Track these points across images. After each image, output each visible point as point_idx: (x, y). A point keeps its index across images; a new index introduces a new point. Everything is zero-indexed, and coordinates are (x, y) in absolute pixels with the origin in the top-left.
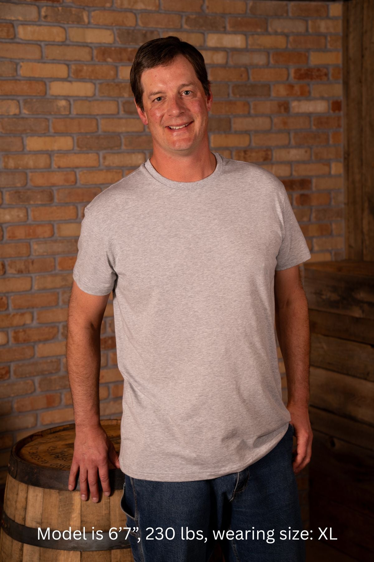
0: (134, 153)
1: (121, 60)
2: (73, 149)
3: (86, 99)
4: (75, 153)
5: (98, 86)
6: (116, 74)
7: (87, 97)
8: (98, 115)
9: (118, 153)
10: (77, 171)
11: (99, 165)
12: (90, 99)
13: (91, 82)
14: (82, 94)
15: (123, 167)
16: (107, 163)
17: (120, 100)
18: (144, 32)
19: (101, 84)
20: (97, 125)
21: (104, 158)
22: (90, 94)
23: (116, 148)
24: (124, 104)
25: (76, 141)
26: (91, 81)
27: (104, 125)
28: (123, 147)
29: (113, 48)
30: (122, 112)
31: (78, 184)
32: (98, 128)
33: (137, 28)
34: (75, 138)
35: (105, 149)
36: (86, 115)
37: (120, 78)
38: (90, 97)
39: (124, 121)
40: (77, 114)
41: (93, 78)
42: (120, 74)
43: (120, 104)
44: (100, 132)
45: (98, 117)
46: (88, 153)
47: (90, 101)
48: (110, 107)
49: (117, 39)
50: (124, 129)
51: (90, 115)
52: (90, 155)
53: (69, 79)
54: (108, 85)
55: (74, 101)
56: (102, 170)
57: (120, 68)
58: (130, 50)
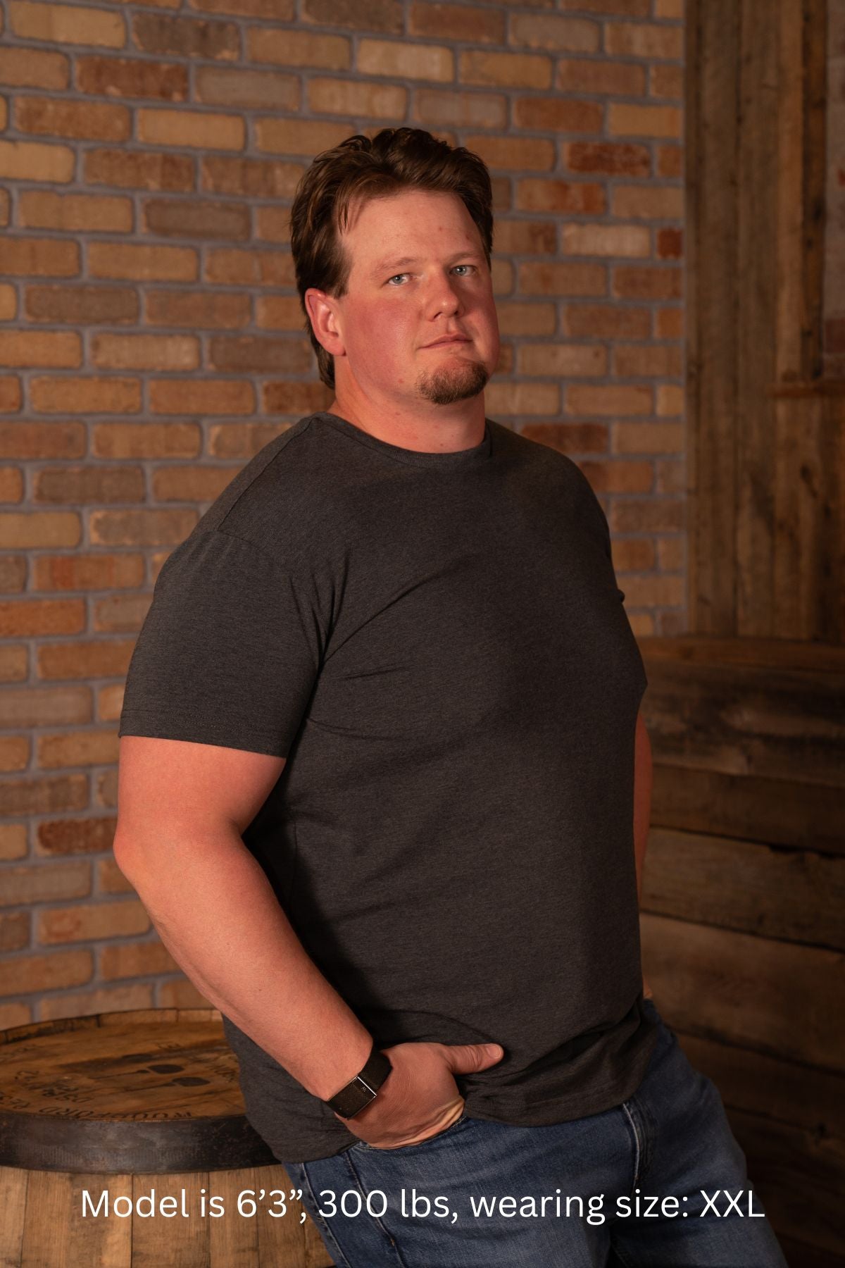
0: (171, 336)
1: (143, 93)
2: (15, 319)
3: (51, 187)
4: (21, 329)
5: (82, 157)
6: (130, 128)
7: (54, 183)
8: (80, 232)
9: (131, 334)
10: (26, 376)
11: (82, 364)
12: (61, 189)
13: (66, 145)
14: (42, 174)
15: (142, 371)
16: (101, 359)
17: (138, 197)
18: (202, 24)
19: (90, 151)
20: (79, 257)
21: (96, 345)
22: (61, 175)
23: (126, 322)
24: (148, 207)
25: (23, 296)
26: (64, 141)
27: (94, 259)
28: (145, 320)
29: (123, 62)
30: (142, 228)
31: (27, 411)
32: (80, 267)
33: (184, 12)
34: (22, 290)
35: (98, 321)
36: (50, 230)
37: (141, 138)
38: (61, 184)
39: (147, 251)
40: (28, 228)
41: (70, 134)
42: (138, 128)
43: (139, 208)
44: (86, 276)
45: (81, 238)
46: (54, 331)
47: (61, 195)
48: (112, 215)
49: (134, 38)
50: (146, 272)
51: (61, 231)
52: (59, 336)
53: (10, 134)
54: (108, 155)
55: (21, 191)
56: (88, 377)
57: (139, 114)
58: (165, 67)
